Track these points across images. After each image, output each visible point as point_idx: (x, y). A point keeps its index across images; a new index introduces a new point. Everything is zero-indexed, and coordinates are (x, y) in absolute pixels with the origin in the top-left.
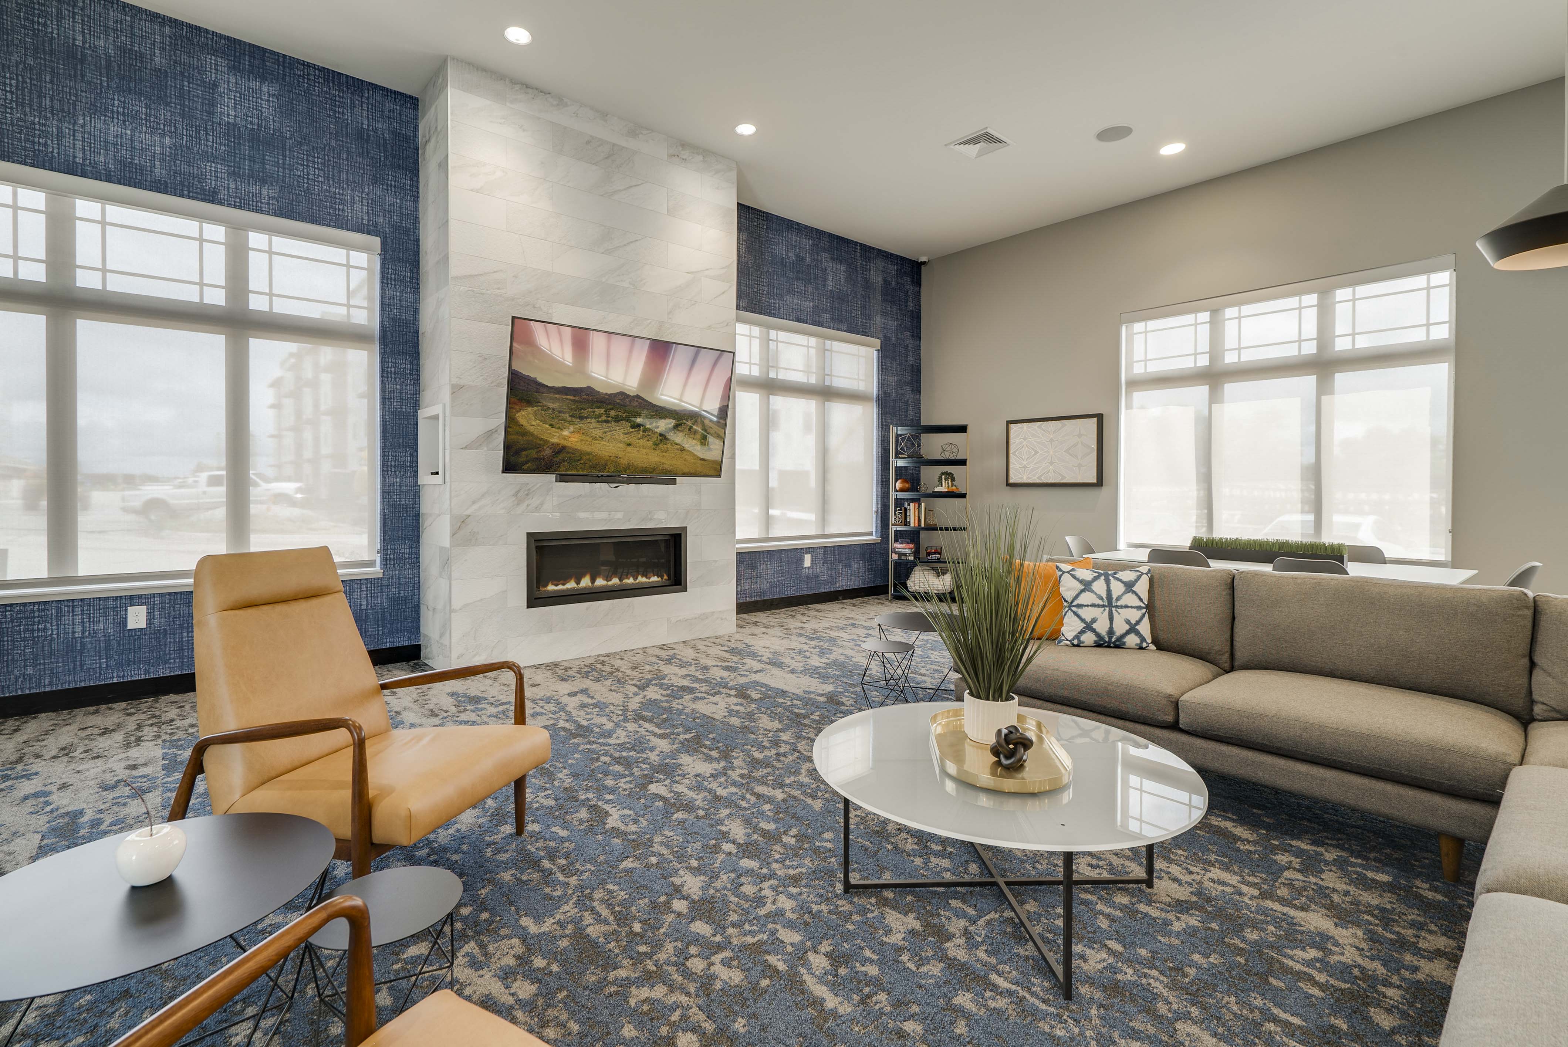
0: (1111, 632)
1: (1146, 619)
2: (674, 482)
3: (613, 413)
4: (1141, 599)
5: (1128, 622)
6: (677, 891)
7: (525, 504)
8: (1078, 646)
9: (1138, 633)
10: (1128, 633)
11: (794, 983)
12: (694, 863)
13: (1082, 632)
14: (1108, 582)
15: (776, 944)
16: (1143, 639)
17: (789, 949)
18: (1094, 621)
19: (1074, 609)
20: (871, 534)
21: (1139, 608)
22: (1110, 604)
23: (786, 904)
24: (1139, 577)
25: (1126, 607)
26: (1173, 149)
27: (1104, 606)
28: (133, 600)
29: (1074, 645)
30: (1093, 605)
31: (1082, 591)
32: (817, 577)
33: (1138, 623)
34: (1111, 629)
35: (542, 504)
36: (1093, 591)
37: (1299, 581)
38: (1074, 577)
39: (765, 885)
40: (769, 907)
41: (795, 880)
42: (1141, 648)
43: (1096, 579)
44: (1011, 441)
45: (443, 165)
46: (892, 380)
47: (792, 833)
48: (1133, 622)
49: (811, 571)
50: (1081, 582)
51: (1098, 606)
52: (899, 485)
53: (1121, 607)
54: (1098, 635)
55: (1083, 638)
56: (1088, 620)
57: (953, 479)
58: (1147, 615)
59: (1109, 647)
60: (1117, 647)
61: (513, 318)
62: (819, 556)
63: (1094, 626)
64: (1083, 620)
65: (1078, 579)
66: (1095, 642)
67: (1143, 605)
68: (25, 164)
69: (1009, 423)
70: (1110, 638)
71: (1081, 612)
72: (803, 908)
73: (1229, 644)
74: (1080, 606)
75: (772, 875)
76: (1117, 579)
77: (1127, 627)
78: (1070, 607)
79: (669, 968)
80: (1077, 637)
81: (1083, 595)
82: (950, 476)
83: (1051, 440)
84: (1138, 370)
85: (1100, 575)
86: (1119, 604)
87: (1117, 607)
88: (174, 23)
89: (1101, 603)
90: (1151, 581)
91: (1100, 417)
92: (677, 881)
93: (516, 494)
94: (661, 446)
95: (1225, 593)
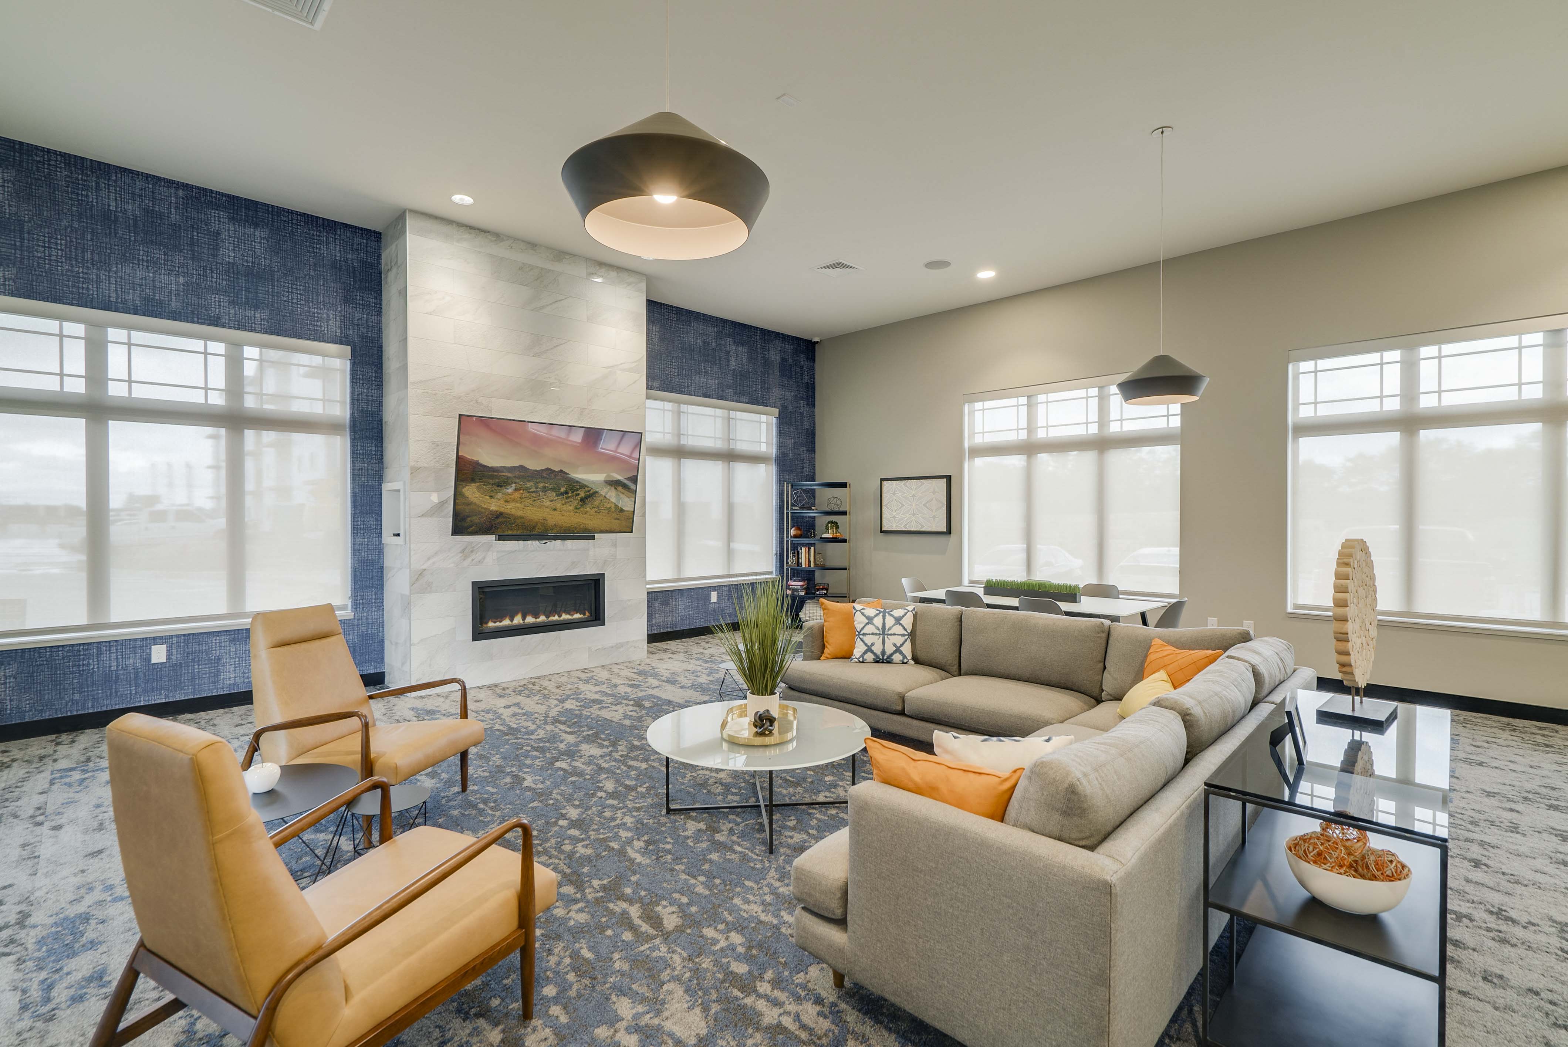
0: (883, 653)
1: (908, 643)
2: (593, 538)
3: (541, 485)
4: (905, 629)
5: (895, 645)
6: (563, 816)
7: (470, 560)
8: (863, 662)
9: (901, 653)
10: (895, 652)
11: (622, 853)
12: (577, 803)
13: (865, 652)
14: (884, 617)
15: (617, 836)
16: (905, 657)
17: (624, 839)
18: (873, 644)
19: (861, 636)
20: (771, 573)
21: (903, 635)
22: (884, 634)
23: (629, 820)
24: (905, 614)
25: (894, 634)
26: (986, 275)
27: (879, 634)
28: (156, 640)
29: (860, 662)
30: (873, 634)
31: (867, 624)
32: (723, 610)
33: (901, 645)
34: (884, 649)
35: (484, 558)
36: (873, 624)
37: (996, 616)
38: (863, 614)
39: (618, 812)
40: (618, 822)
41: (638, 809)
42: (903, 663)
43: (877, 615)
44: (884, 496)
45: (403, 293)
46: (790, 442)
47: (645, 786)
48: (898, 645)
49: (717, 605)
50: (868, 618)
51: (876, 634)
52: (792, 532)
53: (891, 635)
54: (875, 654)
55: (866, 657)
56: (869, 644)
57: (837, 527)
58: (909, 640)
59: (883, 662)
60: (888, 662)
61: (460, 416)
62: (724, 593)
63: (873, 648)
64: (866, 645)
65: (865, 616)
66: (874, 659)
67: (906, 633)
68: (72, 305)
69: (882, 480)
70: (883, 657)
71: (865, 638)
72: (640, 821)
73: (957, 658)
74: (864, 634)
75: (626, 807)
76: (891, 615)
77: (894, 649)
78: (859, 635)
79: (551, 850)
80: (862, 656)
81: (867, 626)
82: (835, 525)
83: (914, 496)
84: (978, 440)
85: (880, 612)
86: (890, 632)
87: (888, 634)
88: (186, 187)
89: (878, 632)
90: (915, 616)
91: (949, 478)
92: (564, 812)
93: (463, 551)
94: (581, 509)
95: (956, 624)
